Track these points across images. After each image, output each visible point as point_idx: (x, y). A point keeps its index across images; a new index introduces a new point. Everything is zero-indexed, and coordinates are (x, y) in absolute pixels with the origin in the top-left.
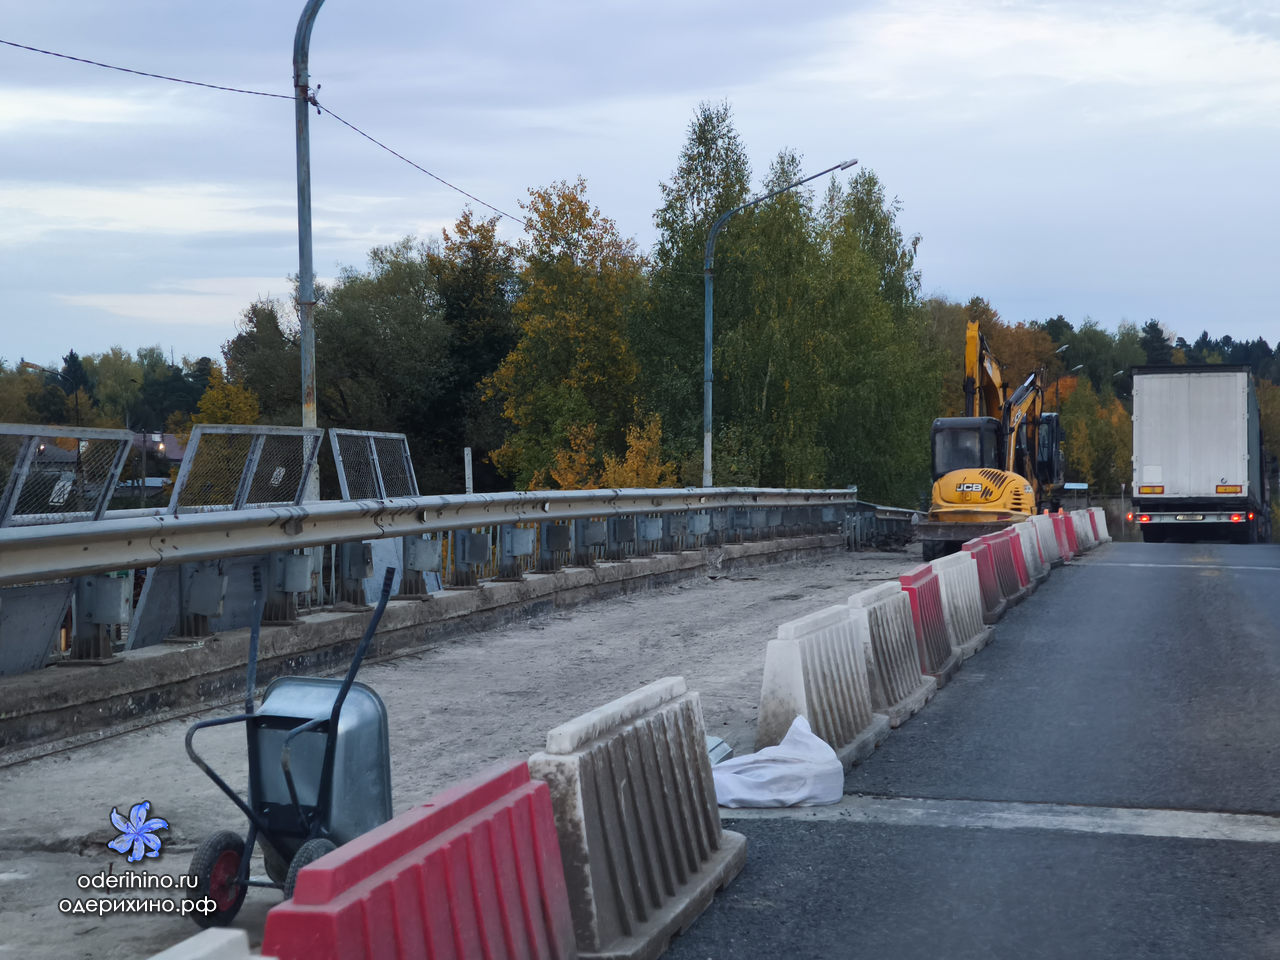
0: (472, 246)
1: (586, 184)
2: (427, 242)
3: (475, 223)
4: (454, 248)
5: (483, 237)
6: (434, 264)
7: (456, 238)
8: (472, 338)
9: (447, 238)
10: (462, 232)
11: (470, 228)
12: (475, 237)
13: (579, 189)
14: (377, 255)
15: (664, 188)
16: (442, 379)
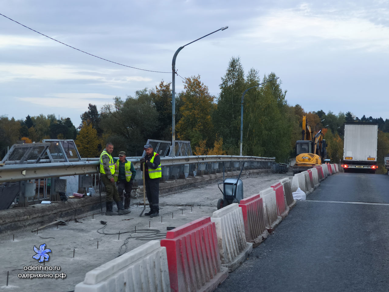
0: (163, 91)
1: (200, 76)
2: (151, 89)
3: (165, 84)
4: (158, 91)
5: (167, 88)
6: (153, 95)
7: (159, 88)
8: (164, 116)
9: (157, 88)
10: (161, 87)
11: (163, 86)
12: (164, 88)
13: (198, 78)
14: (137, 93)
15: (222, 78)
16: (156, 127)
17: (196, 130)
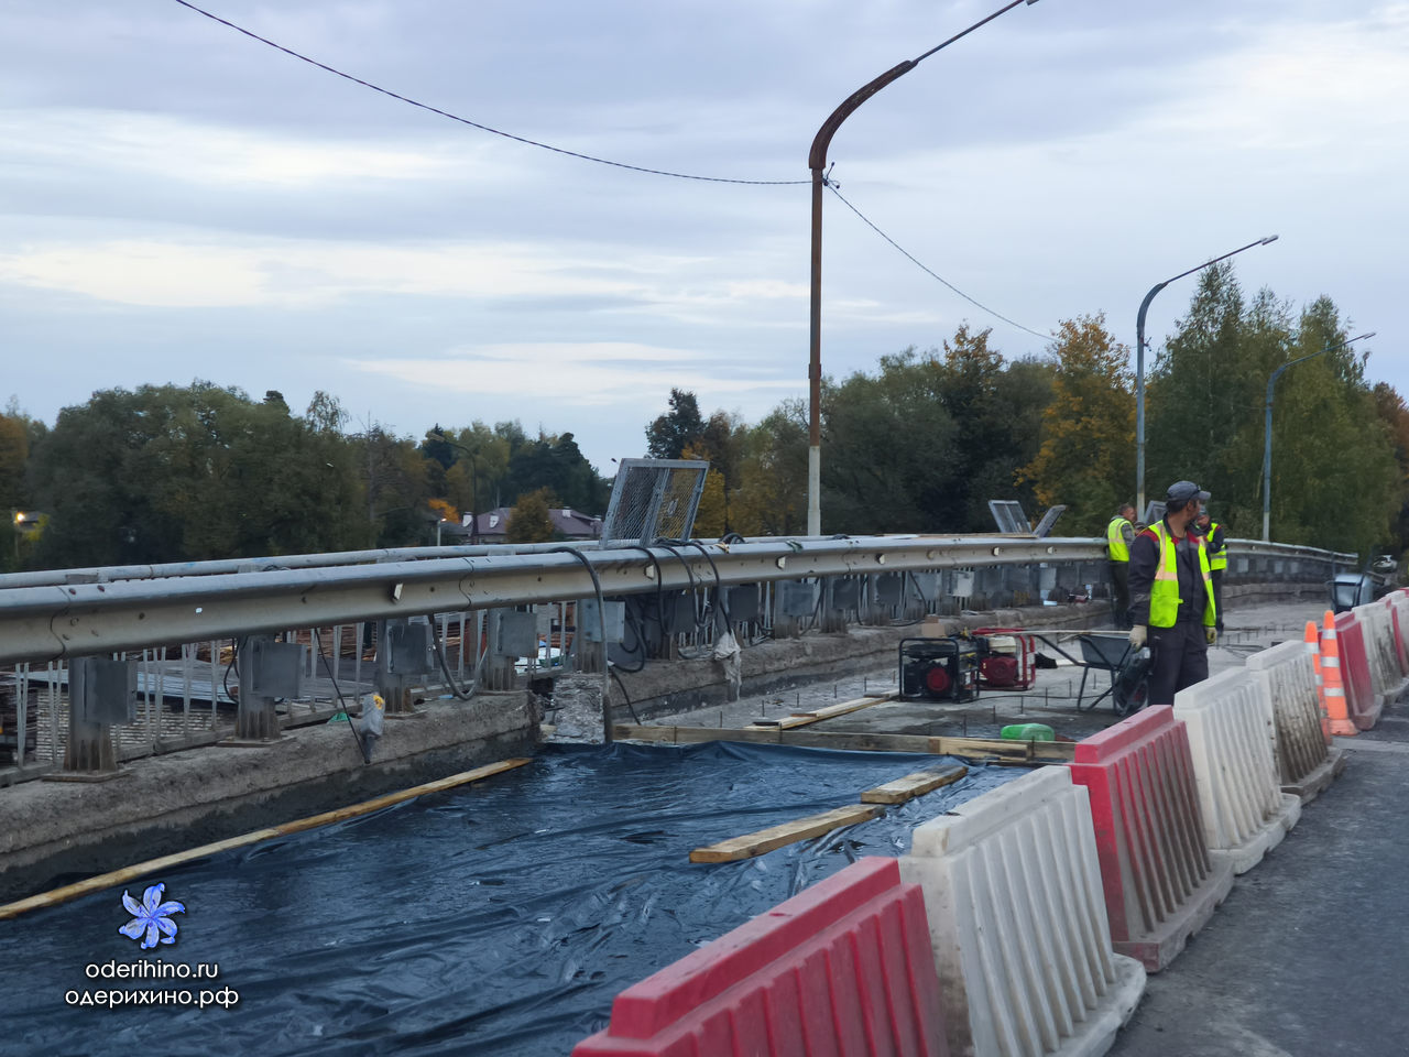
0: (966, 354)
2: (929, 351)
3: (971, 334)
4: (952, 357)
5: (978, 347)
6: (933, 367)
7: (954, 347)
8: (973, 432)
9: (947, 348)
10: (961, 343)
11: (966, 339)
12: (967, 347)
13: (1100, 321)
14: (884, 360)
16: (954, 466)
17: (1095, 477)
